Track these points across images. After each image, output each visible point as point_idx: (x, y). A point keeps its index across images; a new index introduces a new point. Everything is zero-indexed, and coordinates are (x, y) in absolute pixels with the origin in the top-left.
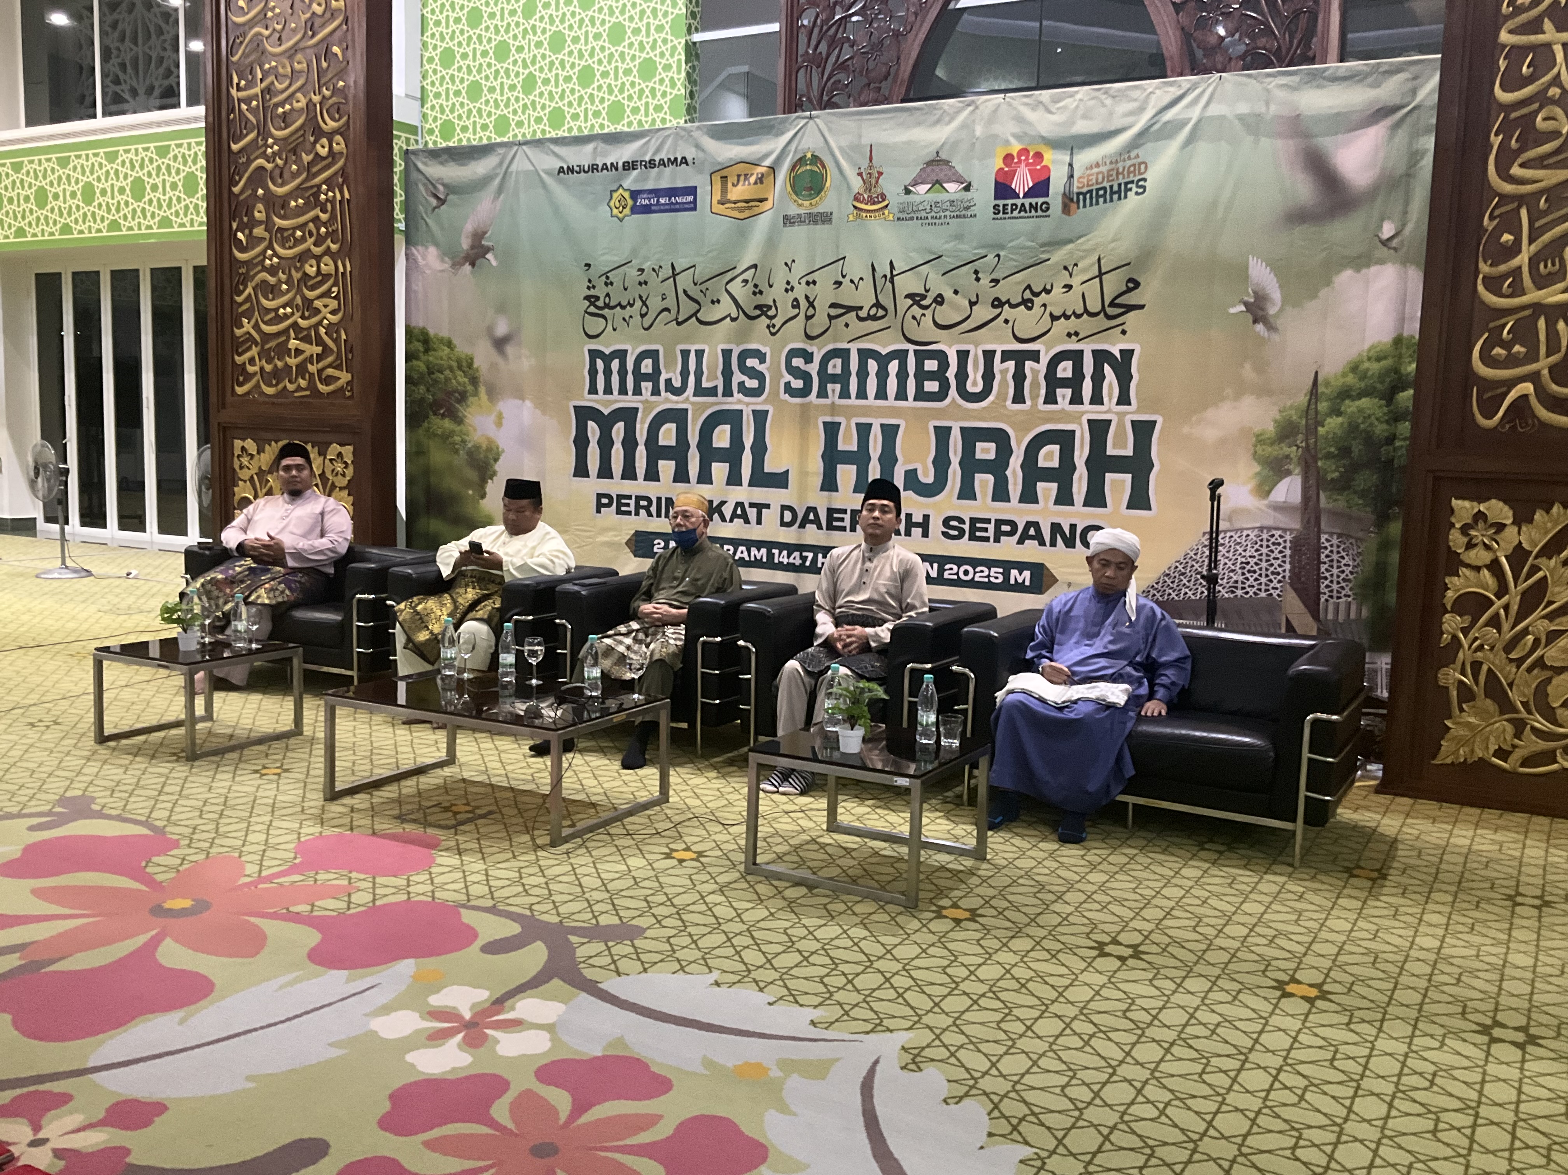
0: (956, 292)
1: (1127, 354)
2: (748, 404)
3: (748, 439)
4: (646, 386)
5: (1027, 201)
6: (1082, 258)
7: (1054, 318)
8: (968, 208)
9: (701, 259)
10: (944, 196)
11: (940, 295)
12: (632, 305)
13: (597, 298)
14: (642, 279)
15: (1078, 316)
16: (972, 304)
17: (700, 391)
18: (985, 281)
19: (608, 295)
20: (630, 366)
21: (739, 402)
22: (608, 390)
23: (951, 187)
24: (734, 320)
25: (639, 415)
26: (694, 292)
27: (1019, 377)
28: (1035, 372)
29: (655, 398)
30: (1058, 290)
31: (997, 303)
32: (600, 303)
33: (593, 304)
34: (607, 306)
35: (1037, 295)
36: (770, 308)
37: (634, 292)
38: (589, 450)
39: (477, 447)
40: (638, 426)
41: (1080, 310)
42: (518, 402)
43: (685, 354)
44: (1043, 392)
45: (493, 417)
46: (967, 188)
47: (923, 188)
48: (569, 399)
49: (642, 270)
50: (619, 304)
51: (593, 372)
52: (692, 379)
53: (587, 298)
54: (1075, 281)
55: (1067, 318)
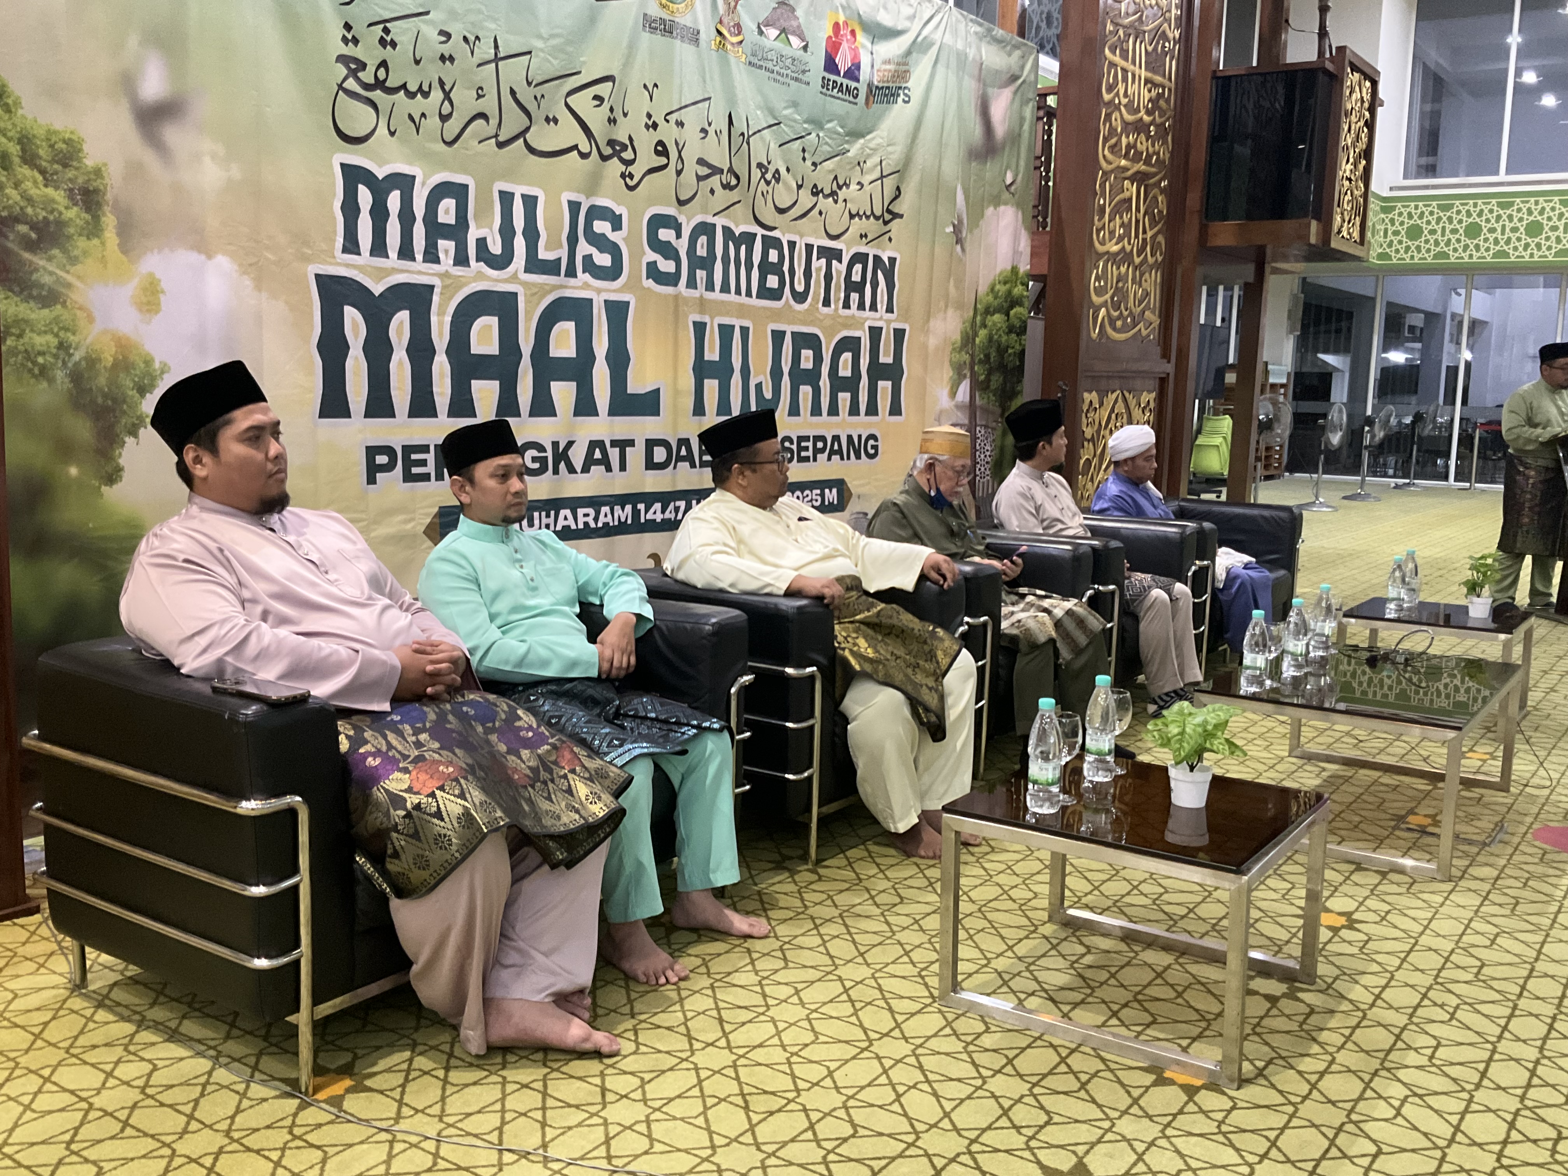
0: (788, 170)
1: (893, 260)
2: (599, 291)
3: (601, 345)
4: (447, 248)
5: (845, 82)
6: (869, 156)
7: (852, 216)
8: (804, 72)
9: (539, 44)
10: (786, 51)
11: (777, 171)
12: (426, 95)
13: (363, 66)
14: (446, 49)
15: (868, 217)
16: (799, 187)
17: (534, 265)
18: (809, 163)
19: (384, 64)
20: (419, 208)
21: (586, 286)
22: (379, 248)
23: (795, 41)
24: (584, 156)
25: (436, 298)
26: (526, 95)
27: (828, 277)
28: (839, 273)
29: (459, 271)
30: (854, 187)
31: (816, 192)
32: (367, 76)
33: (353, 73)
34: (379, 84)
35: (840, 187)
36: (624, 148)
37: (432, 71)
38: (349, 363)
39: (92, 361)
40: (434, 319)
41: (868, 213)
42: (194, 257)
43: (506, 198)
44: (842, 295)
45: (130, 289)
46: (805, 48)
47: (773, 33)
48: (307, 259)
49: (448, 36)
50: (404, 86)
51: (350, 209)
52: (520, 244)
53: (342, 59)
54: (866, 180)
55: (861, 218)
